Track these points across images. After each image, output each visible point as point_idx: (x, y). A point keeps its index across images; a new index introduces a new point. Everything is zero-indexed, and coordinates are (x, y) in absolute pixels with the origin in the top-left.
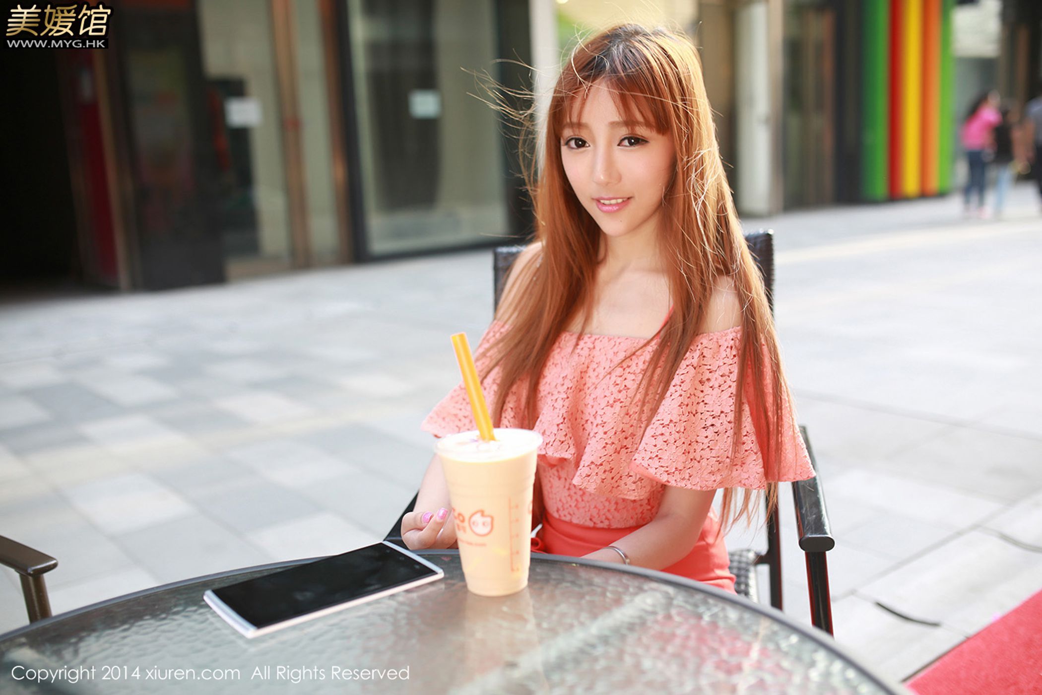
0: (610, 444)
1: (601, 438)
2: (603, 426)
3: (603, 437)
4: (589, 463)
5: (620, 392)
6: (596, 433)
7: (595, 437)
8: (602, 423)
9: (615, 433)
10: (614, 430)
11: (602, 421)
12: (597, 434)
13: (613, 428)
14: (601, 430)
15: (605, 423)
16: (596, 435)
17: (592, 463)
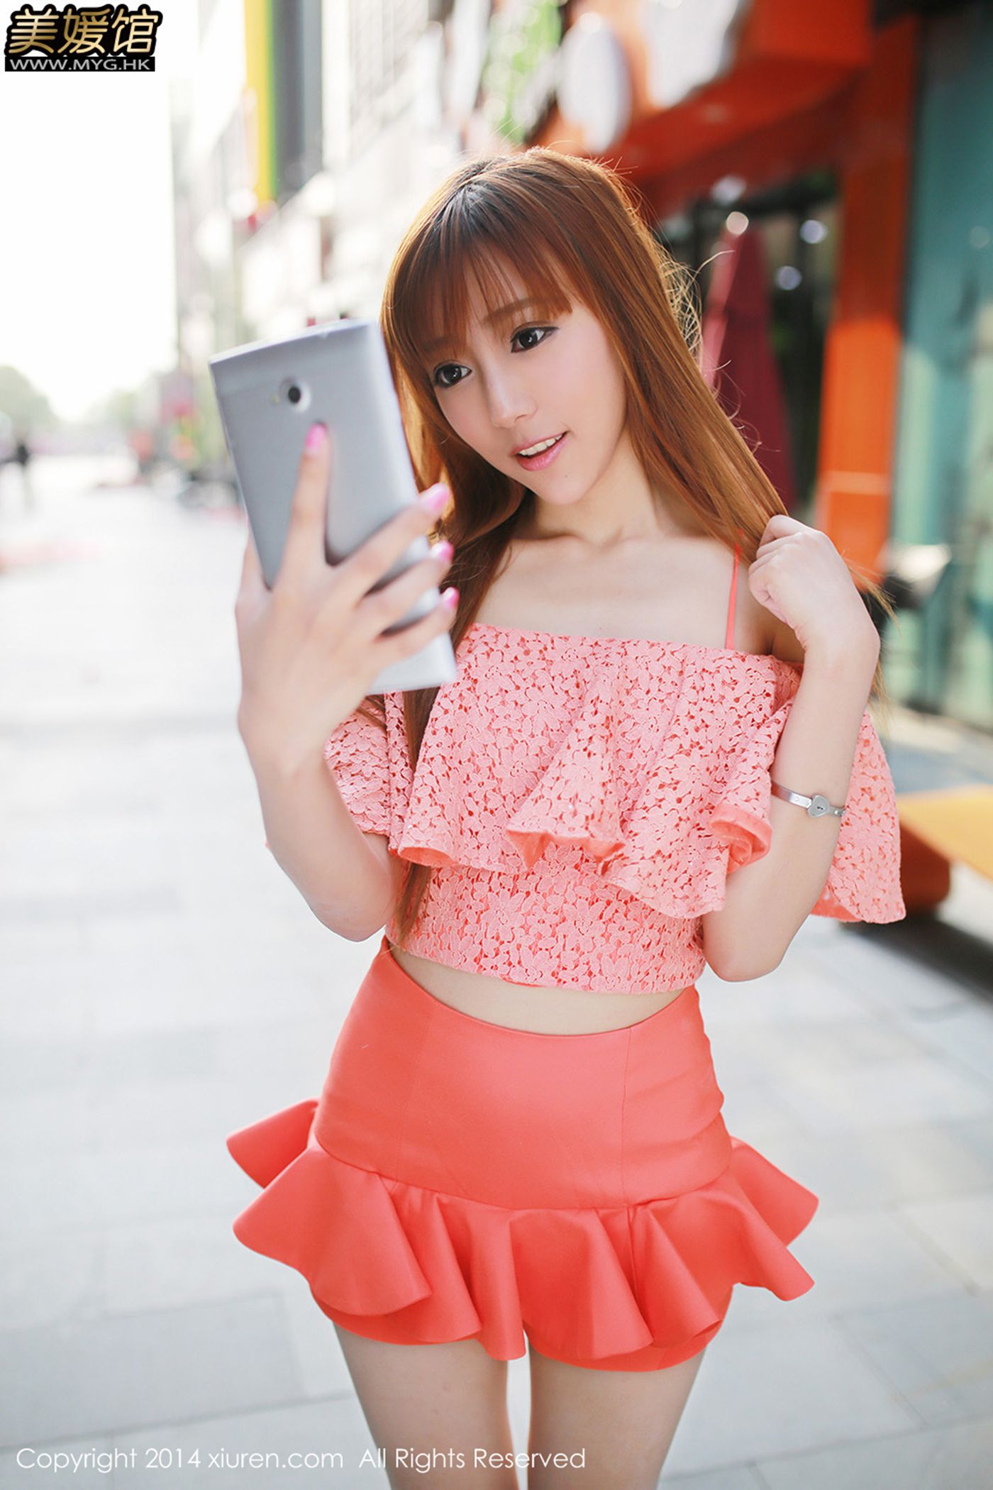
0: (685, 820)
1: (673, 809)
2: (675, 789)
3: (676, 808)
4: (653, 854)
5: (697, 730)
6: (661, 801)
7: (660, 806)
8: (673, 782)
9: (693, 802)
10: (691, 796)
11: (672, 779)
12: (664, 802)
13: (690, 793)
14: (671, 795)
15: (677, 783)
16: (662, 803)
17: (659, 852)
